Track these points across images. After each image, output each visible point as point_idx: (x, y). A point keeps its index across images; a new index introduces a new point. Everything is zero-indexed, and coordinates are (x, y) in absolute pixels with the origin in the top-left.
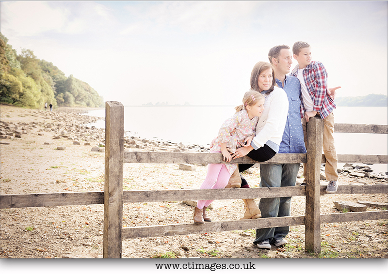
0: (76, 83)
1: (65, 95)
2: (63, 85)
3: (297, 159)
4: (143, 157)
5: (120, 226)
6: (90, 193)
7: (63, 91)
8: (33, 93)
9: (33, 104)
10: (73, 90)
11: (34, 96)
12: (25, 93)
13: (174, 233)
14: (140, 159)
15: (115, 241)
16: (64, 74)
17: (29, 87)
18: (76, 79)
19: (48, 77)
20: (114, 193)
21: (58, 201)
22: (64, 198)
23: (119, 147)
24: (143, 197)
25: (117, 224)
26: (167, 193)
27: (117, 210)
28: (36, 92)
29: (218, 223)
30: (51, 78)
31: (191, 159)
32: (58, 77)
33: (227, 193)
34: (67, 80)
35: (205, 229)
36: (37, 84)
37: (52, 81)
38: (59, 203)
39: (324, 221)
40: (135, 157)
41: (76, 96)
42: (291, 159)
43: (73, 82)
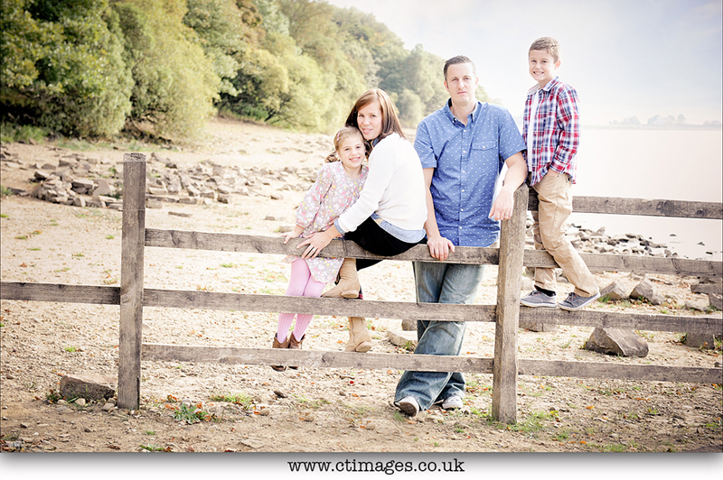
0: (430, 66)
1: (401, 98)
2: (398, 72)
3: (479, 256)
4: (183, 239)
5: (138, 339)
6: (99, 287)
7: (397, 87)
8: (314, 95)
9: (313, 123)
10: (422, 84)
11: (316, 102)
12: (293, 94)
13: (235, 360)
14: (179, 241)
15: (130, 359)
16: (401, 44)
17: (303, 80)
18: (431, 56)
19: (362, 53)
20: (130, 288)
21: (52, 294)
22: (60, 291)
23: (137, 221)
24: (184, 300)
25: (133, 334)
26: (224, 296)
27: (133, 314)
28: (319, 92)
29: (316, 353)
30: (368, 54)
31: (266, 246)
32: (387, 52)
33: (334, 306)
34: (409, 59)
35: (292, 360)
36: (325, 70)
37: (373, 61)
38: (53, 297)
39: (538, 371)
40: (171, 238)
41: (428, 99)
42: (466, 256)
43: (422, 63)
